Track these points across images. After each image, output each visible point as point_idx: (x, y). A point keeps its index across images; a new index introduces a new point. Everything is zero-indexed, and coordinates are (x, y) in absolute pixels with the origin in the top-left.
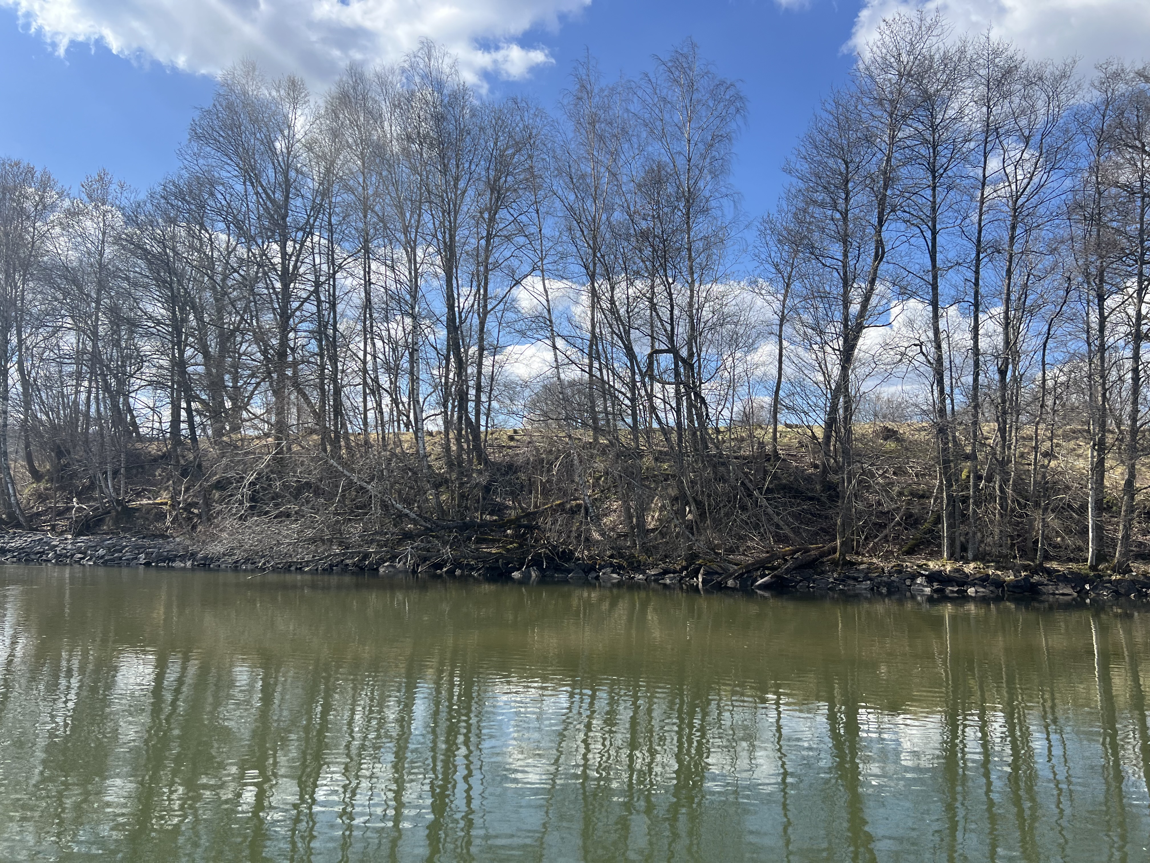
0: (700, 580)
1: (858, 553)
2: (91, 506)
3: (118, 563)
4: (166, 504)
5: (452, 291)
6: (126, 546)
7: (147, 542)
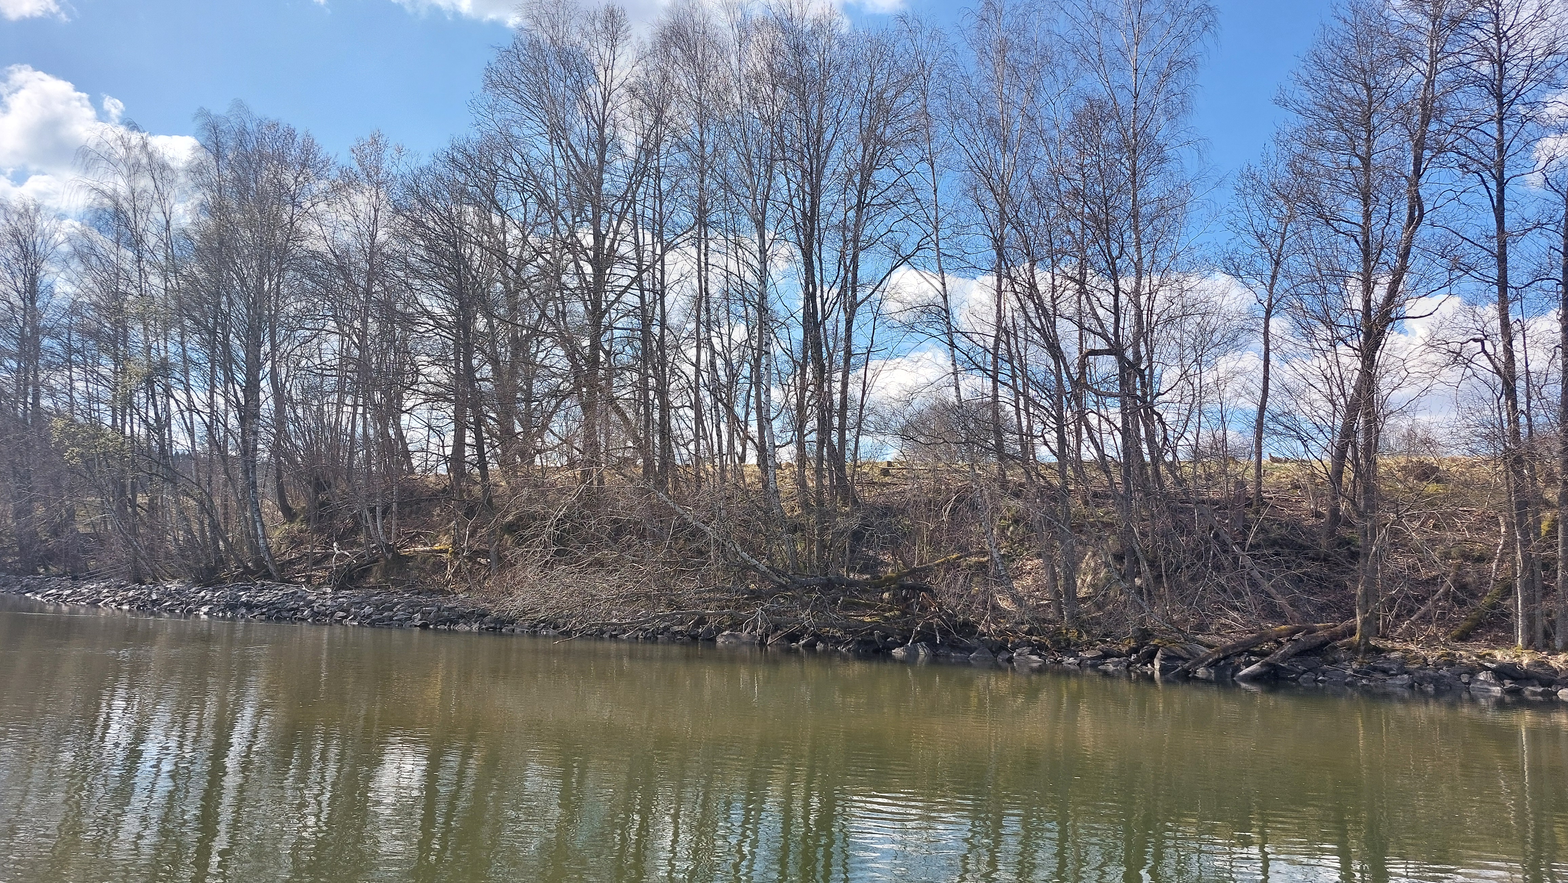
0: (1157, 666)
1: (1385, 637)
2: (355, 553)
3: (388, 623)
4: (446, 551)
5: (813, 275)
6: (398, 603)
7: (423, 599)
